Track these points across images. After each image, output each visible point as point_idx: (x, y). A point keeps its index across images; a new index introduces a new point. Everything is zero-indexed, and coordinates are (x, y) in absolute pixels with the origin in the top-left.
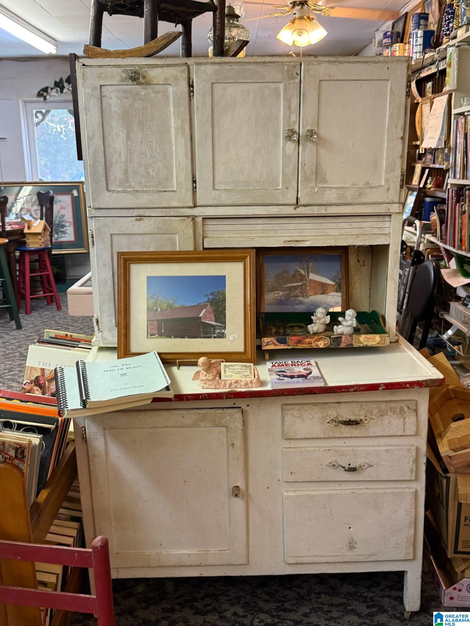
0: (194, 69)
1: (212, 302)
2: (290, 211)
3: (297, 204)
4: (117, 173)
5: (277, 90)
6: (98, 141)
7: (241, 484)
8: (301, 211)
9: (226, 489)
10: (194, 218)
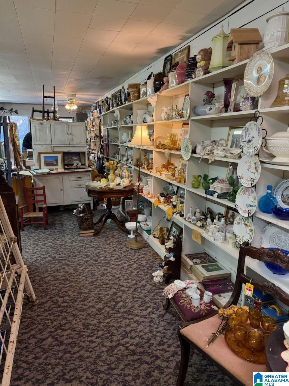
0: (51, 123)
1: (56, 160)
2: (68, 146)
3: (69, 145)
4: (38, 139)
5: (65, 127)
6: (35, 134)
7: (62, 188)
8: (70, 146)
9: (60, 190)
10: (52, 146)
